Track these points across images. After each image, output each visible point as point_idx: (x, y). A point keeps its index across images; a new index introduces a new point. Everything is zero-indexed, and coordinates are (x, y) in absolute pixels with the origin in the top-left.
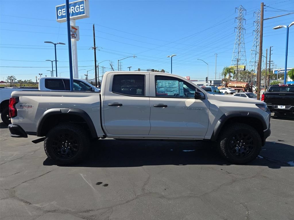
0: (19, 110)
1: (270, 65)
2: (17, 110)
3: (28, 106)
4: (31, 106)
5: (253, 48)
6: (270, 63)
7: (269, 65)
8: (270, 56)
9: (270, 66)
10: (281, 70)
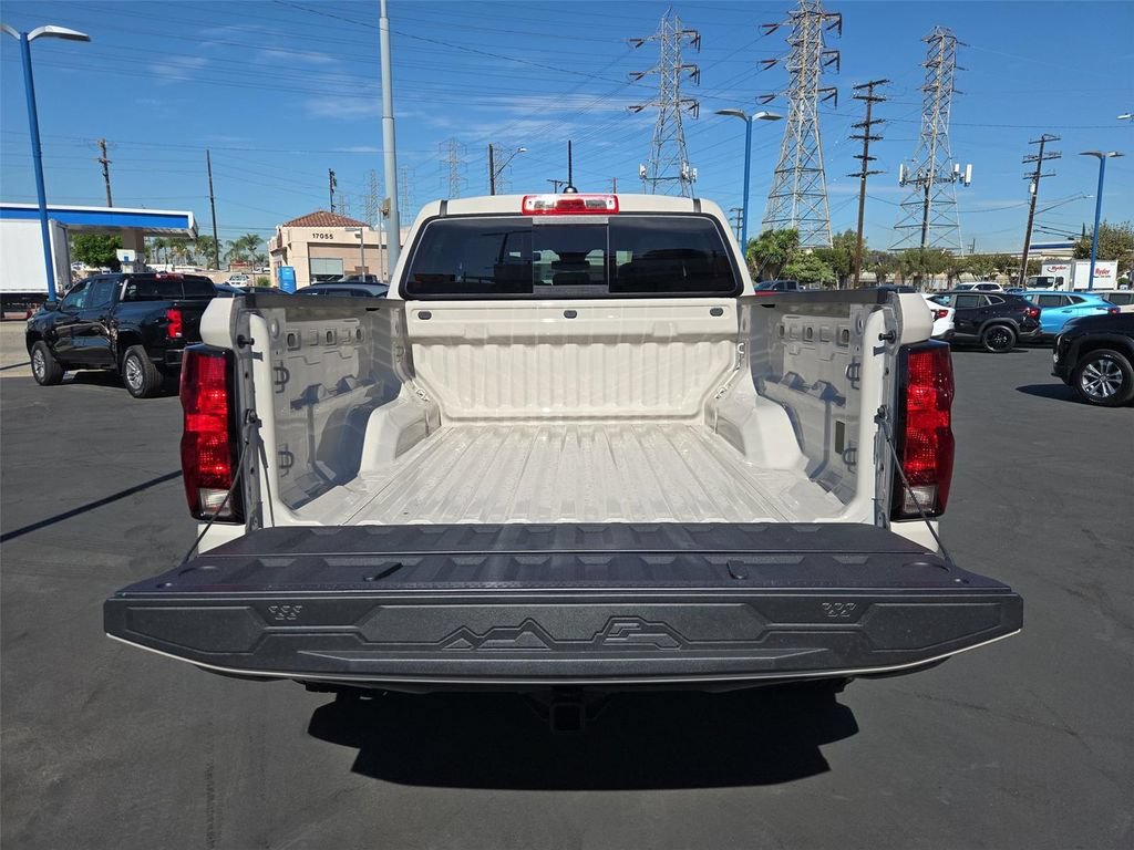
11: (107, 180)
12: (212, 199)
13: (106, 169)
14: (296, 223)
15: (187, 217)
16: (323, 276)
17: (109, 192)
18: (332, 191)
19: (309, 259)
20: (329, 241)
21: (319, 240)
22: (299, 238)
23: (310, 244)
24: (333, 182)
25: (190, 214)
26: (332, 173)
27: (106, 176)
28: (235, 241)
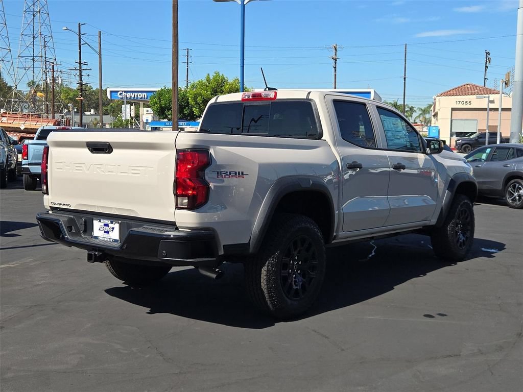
0: (216, 184)
1: (81, 74)
2: (211, 185)
3: (236, 174)
4: (242, 173)
5: (25, 17)
6: (80, 67)
7: (78, 74)
8: (80, 49)
9: (81, 76)
10: (125, 92)
11: (335, 71)
12: (405, 79)
13: (336, 63)
14: (447, 94)
15: (370, 93)
16: (461, 133)
17: (335, 78)
18: (487, 67)
19: (452, 120)
20: (468, 106)
21: (460, 106)
22: (445, 105)
23: (453, 109)
24: (488, 60)
25: (372, 92)
26: (487, 54)
27: (335, 68)
28: (423, 108)
